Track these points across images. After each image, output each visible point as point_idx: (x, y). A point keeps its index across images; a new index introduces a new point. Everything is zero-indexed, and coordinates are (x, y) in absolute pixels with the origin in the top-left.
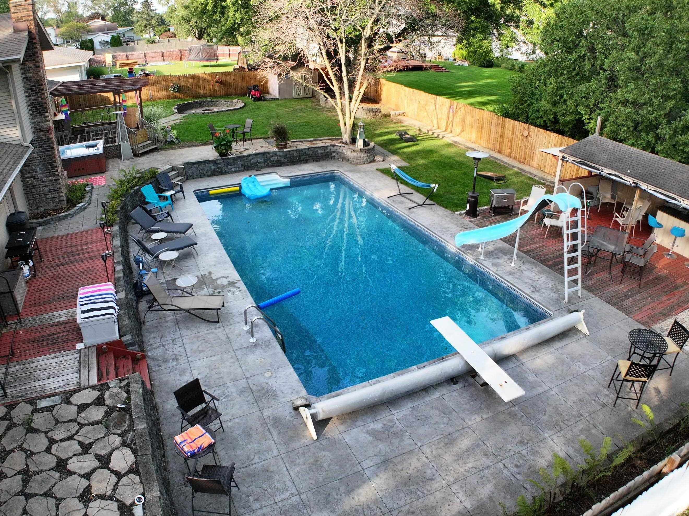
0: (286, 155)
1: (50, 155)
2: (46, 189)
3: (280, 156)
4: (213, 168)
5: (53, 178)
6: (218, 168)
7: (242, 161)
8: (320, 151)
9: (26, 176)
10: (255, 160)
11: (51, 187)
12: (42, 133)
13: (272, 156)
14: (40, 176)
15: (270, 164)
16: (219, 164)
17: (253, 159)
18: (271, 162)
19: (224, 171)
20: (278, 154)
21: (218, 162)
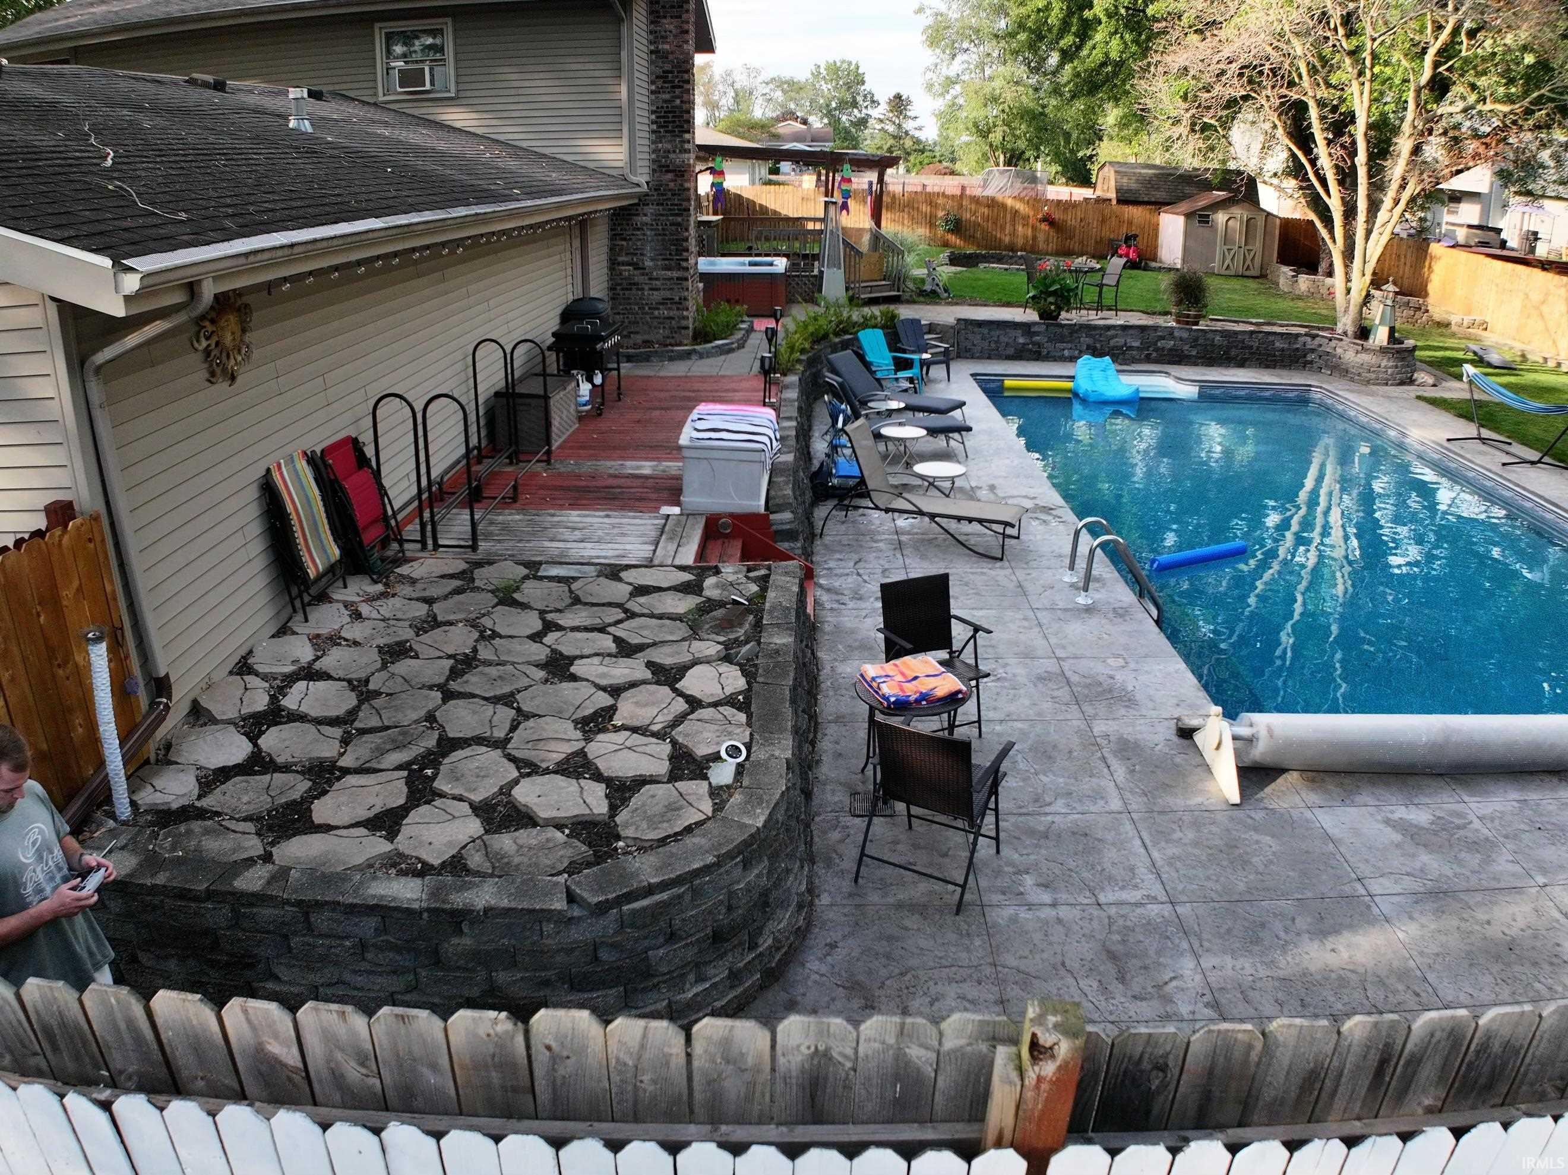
0: (1196, 340)
1: (679, 224)
2: (657, 296)
3: (1181, 339)
4: (1021, 340)
5: (675, 274)
6: (1034, 343)
7: (1091, 336)
9: (620, 259)
10: (1120, 341)
11: (668, 294)
12: (670, 176)
13: (1163, 338)
14: (648, 263)
15: (1154, 355)
16: (1037, 334)
17: (1116, 336)
18: (1157, 350)
19: (1044, 352)
20: (1176, 334)
21: (1034, 329)
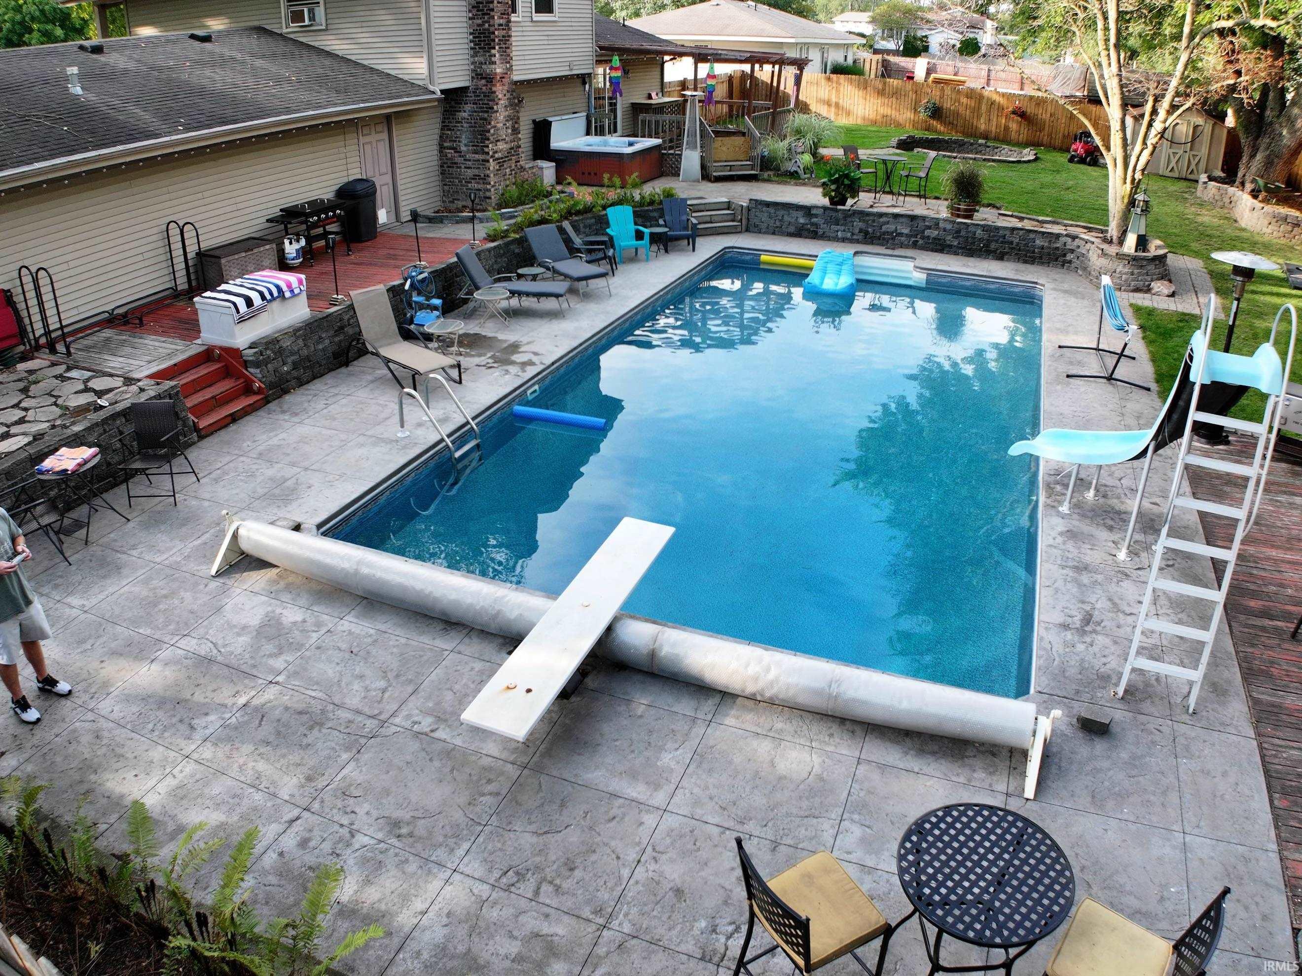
1: (485, 119)
2: (470, 173)
8: (1039, 242)
9: (446, 144)
11: (476, 172)
12: (483, 82)
14: (463, 148)
16: (816, 216)
